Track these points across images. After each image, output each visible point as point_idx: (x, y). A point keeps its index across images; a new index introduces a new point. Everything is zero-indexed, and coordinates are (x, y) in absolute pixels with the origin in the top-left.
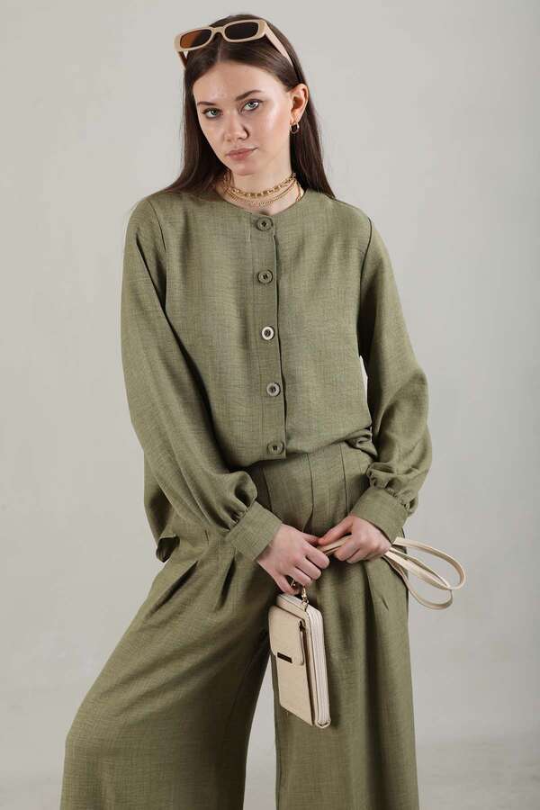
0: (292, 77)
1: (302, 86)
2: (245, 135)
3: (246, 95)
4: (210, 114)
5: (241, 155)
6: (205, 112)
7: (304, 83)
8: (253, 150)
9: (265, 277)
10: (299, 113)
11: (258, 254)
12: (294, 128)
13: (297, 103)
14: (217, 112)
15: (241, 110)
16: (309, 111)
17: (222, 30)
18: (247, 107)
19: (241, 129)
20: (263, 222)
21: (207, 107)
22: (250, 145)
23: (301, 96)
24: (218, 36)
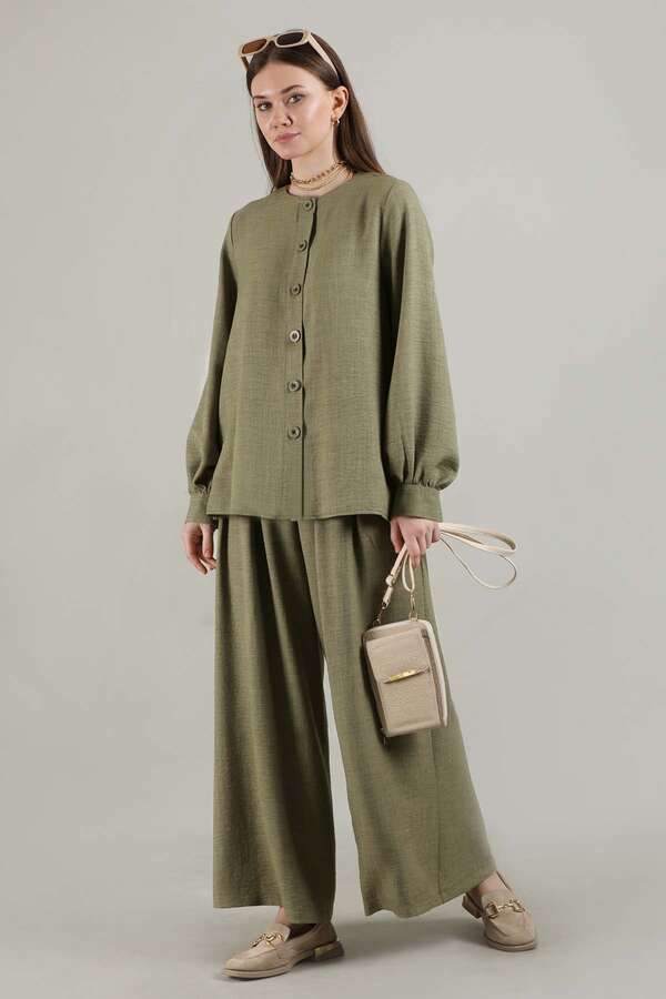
1: (343, 88)
2: (289, 122)
3: (290, 89)
4: (263, 107)
5: (285, 139)
6: (259, 106)
8: (295, 135)
10: (340, 111)
13: (339, 103)
14: (268, 105)
15: (287, 103)
17: (274, 40)
18: (292, 100)
19: (286, 117)
21: (260, 102)
22: (293, 130)
23: (343, 97)
24: (272, 42)
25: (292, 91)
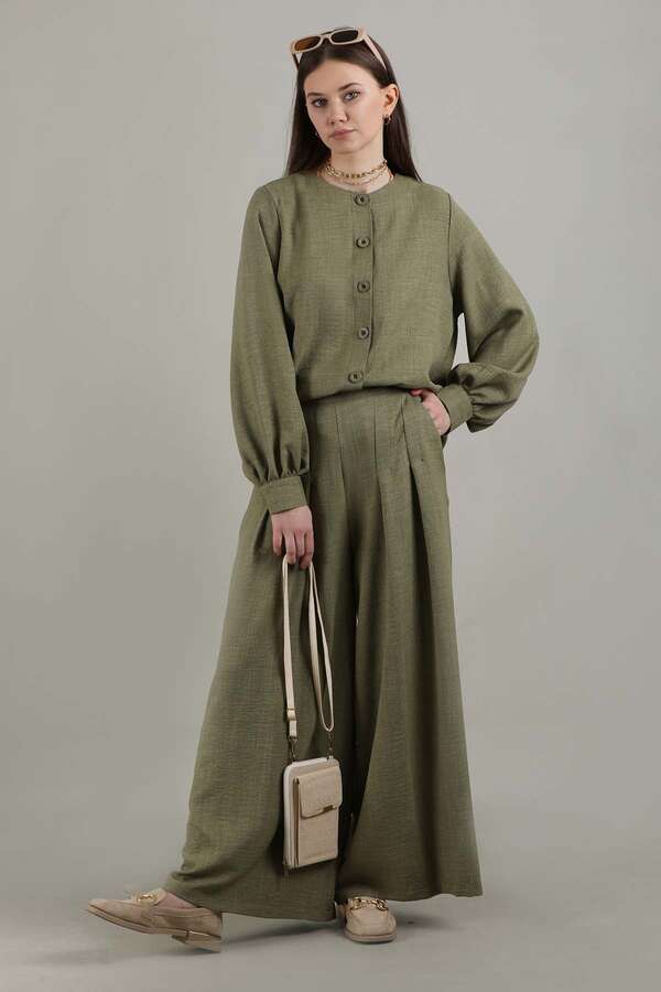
0: (385, 77)
1: (393, 86)
2: (346, 119)
3: (346, 87)
4: (317, 104)
5: (341, 135)
6: (314, 102)
7: (395, 83)
8: (351, 131)
9: (364, 242)
10: (390, 109)
11: (357, 224)
12: (386, 120)
13: (391, 99)
14: (323, 102)
15: (343, 99)
16: (399, 107)
17: (329, 37)
18: (348, 97)
19: (343, 113)
20: (361, 199)
21: (315, 98)
22: (348, 127)
23: (393, 94)
24: (326, 40)
25: (348, 89)
